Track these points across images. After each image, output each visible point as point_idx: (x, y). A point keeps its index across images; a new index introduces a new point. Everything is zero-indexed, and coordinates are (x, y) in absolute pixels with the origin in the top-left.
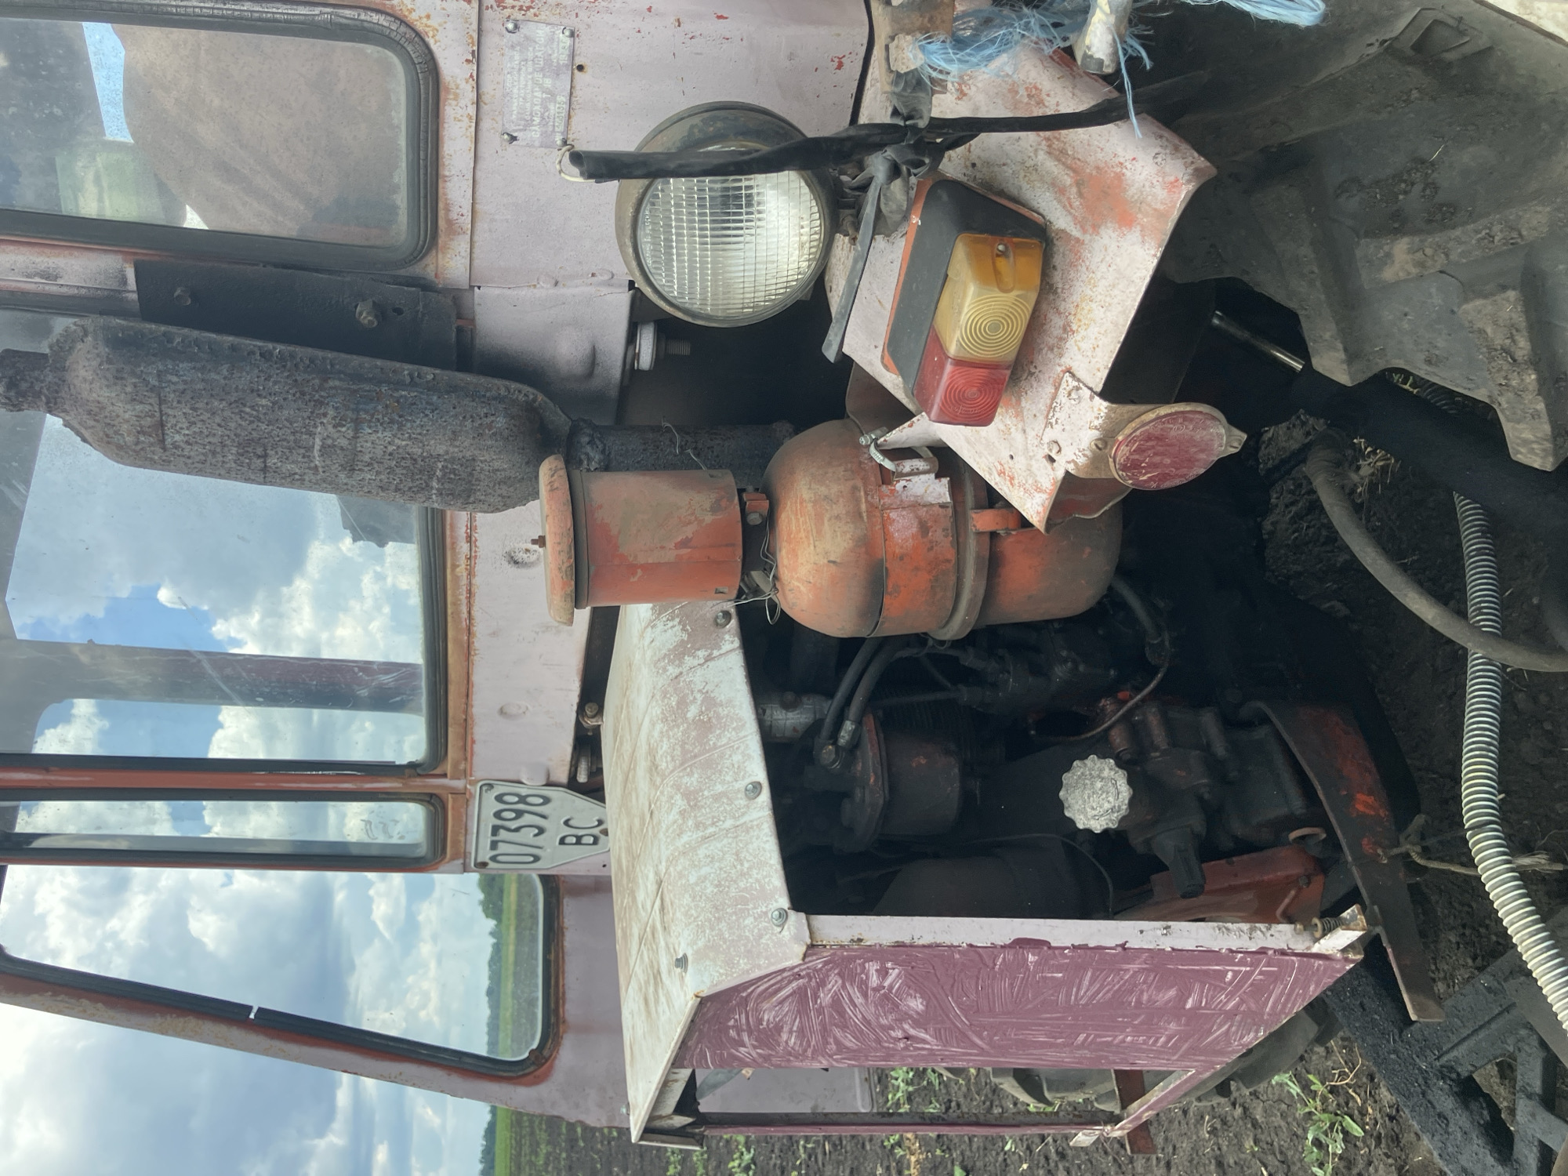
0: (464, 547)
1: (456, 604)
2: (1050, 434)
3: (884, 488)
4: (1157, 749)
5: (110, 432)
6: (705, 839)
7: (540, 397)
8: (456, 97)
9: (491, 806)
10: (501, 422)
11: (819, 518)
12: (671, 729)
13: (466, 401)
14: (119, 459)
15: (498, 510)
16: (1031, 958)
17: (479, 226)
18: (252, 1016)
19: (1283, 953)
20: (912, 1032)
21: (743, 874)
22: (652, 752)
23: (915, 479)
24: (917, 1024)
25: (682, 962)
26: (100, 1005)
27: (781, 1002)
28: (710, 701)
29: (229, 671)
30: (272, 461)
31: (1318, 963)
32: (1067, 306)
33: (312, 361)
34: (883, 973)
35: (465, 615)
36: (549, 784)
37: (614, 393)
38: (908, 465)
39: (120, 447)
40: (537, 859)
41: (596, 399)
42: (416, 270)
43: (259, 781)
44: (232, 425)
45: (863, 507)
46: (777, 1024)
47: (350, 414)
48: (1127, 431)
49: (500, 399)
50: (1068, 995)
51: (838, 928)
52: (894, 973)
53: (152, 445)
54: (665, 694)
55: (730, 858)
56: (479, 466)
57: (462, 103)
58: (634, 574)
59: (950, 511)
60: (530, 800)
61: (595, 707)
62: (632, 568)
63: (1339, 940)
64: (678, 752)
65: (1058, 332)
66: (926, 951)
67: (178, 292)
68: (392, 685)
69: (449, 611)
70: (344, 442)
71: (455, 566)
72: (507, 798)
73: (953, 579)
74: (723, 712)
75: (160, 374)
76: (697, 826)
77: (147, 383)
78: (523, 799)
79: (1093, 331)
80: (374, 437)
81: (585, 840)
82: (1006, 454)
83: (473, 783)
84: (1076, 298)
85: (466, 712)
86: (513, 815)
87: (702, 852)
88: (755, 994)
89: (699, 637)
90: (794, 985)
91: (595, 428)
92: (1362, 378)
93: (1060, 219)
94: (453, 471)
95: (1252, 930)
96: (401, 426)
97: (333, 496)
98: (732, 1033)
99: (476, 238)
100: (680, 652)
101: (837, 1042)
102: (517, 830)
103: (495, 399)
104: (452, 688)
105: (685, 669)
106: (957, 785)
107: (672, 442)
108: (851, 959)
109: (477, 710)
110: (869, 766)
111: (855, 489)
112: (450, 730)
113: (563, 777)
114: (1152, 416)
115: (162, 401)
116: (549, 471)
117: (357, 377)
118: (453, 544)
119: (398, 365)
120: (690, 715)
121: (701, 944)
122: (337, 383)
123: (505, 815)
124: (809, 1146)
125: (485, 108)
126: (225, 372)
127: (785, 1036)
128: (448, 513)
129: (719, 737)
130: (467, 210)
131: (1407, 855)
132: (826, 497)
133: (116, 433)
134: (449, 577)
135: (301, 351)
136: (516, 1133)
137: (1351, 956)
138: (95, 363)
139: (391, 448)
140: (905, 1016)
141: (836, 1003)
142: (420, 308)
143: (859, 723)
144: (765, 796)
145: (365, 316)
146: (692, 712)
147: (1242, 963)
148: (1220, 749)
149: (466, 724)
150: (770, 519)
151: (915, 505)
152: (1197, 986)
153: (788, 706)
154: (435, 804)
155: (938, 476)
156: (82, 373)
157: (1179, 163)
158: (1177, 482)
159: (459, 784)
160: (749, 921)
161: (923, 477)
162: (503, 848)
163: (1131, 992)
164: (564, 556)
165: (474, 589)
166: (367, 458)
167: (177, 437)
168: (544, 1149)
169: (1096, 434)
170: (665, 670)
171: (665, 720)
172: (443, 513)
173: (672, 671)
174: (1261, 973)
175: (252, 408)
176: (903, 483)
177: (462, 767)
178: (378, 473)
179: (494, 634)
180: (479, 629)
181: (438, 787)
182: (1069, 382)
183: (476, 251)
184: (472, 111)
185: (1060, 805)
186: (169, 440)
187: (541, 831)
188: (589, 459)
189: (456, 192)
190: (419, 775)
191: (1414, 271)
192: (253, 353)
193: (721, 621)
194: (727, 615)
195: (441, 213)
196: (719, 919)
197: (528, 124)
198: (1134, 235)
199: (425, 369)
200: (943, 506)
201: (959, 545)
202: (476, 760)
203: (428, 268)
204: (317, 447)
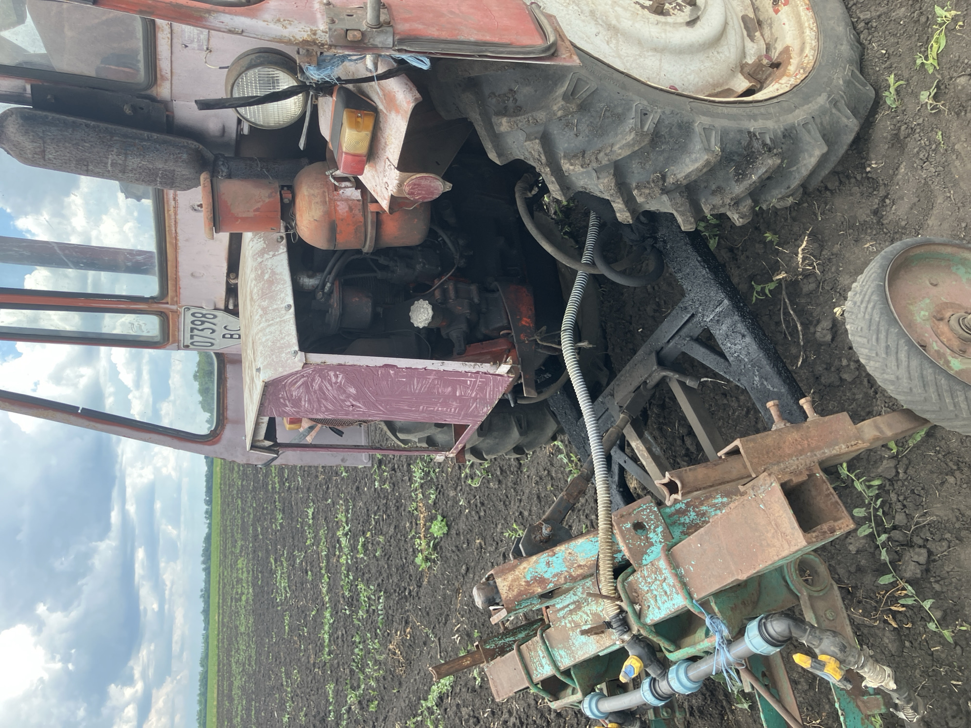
0: (172, 203)
1: (169, 227)
2: (385, 180)
3: (335, 192)
4: (451, 299)
5: (22, 153)
6: (269, 325)
7: (201, 147)
8: (163, 31)
9: (190, 318)
10: (185, 156)
11: (310, 202)
12: (258, 283)
13: (171, 148)
14: (25, 163)
15: (185, 190)
16: (392, 372)
17: (174, 77)
18: (79, 411)
19: (485, 373)
20: (354, 403)
21: (282, 338)
22: (251, 292)
23: (347, 189)
24: (355, 400)
25: (258, 370)
26: (7, 404)
27: (299, 388)
28: (273, 273)
29: (67, 252)
30: (90, 167)
31: (499, 377)
32: (385, 135)
33: (106, 129)
34: (337, 376)
35: (174, 232)
36: (216, 309)
37: (233, 143)
38: (344, 184)
39: (26, 158)
40: (212, 344)
41: (226, 145)
42: (149, 92)
43: (81, 303)
44: (74, 153)
45: (327, 199)
46: (299, 397)
47: (123, 151)
48: (407, 182)
49: (184, 147)
50: (410, 388)
51: (316, 358)
52: (341, 376)
53: (39, 158)
54: (256, 269)
55: (278, 333)
56: (176, 173)
57: (165, 33)
58: (237, 221)
59: (361, 203)
60: (207, 316)
61: (234, 275)
62: (237, 219)
63: (504, 369)
64: (260, 292)
65: (383, 144)
66: (351, 367)
67: (49, 97)
68: (142, 261)
69: (167, 229)
70: (120, 162)
71: (168, 211)
72: (196, 315)
73: (363, 229)
74: (278, 277)
75: (43, 131)
76: (266, 321)
77: (38, 135)
78: (204, 316)
79: (393, 146)
80: (133, 160)
81: (235, 336)
82: (374, 184)
83: (181, 307)
84: (387, 133)
85: (176, 274)
86: (200, 323)
87: (267, 330)
88: (288, 384)
89: (270, 247)
90: (302, 380)
91: (226, 158)
92: (505, 163)
93: (381, 107)
94: (166, 175)
95: (475, 365)
96: (144, 157)
97: (117, 182)
98: (282, 400)
99: (173, 82)
100: (262, 252)
101: (325, 407)
102: (202, 330)
103: (182, 147)
104: (169, 264)
105: (264, 259)
106: (370, 309)
107: (257, 165)
108: (322, 370)
109: (181, 274)
110: (335, 301)
111: (324, 192)
112: (169, 282)
113: (222, 306)
114: (414, 177)
115: (44, 143)
116: (204, 177)
117: (125, 136)
118: (167, 201)
119: (142, 132)
120: (265, 278)
121: (265, 363)
122: (117, 138)
123: (196, 323)
124: (376, 517)
125: (174, 35)
126: (70, 132)
127: (303, 403)
128: (165, 191)
129: (276, 287)
130: (169, 71)
131: (535, 340)
132: (313, 195)
133: (25, 153)
134: (166, 215)
135: (102, 125)
136: (223, 537)
137: (510, 375)
138: (17, 126)
139: (140, 165)
140: (349, 396)
141: (320, 388)
142: (151, 108)
143: (333, 284)
144: (292, 310)
145: (127, 110)
146: (266, 277)
147: (471, 377)
148: (476, 300)
149: (176, 280)
150: (293, 201)
151: (347, 200)
152: (458, 386)
153: (310, 277)
154: (164, 317)
155: (356, 189)
156: (11, 130)
157: (411, 95)
158: (429, 200)
159: (174, 307)
160: (284, 355)
161: (350, 189)
162: (196, 339)
163: (434, 388)
164: (209, 213)
165: (177, 221)
166: (130, 168)
167: (50, 156)
168: (239, 543)
169: (397, 182)
170: (257, 259)
171: (256, 280)
172: (163, 191)
173: (259, 260)
174: (480, 381)
175: (82, 147)
176: (342, 191)
177: (175, 299)
178: (135, 174)
179: (187, 240)
180: (180, 237)
181: (164, 308)
182: (388, 163)
183: (173, 87)
184: (169, 35)
185: (409, 318)
186: (46, 157)
187: (214, 331)
188: (223, 171)
189: (164, 64)
190: (156, 303)
191: (509, 129)
192: (82, 124)
193: (279, 240)
194: (282, 238)
195: (158, 72)
196: (272, 354)
197: (192, 42)
198: (400, 117)
199: (154, 134)
200: (358, 200)
201: (365, 216)
202: (181, 296)
203: (153, 92)
204: (109, 163)
